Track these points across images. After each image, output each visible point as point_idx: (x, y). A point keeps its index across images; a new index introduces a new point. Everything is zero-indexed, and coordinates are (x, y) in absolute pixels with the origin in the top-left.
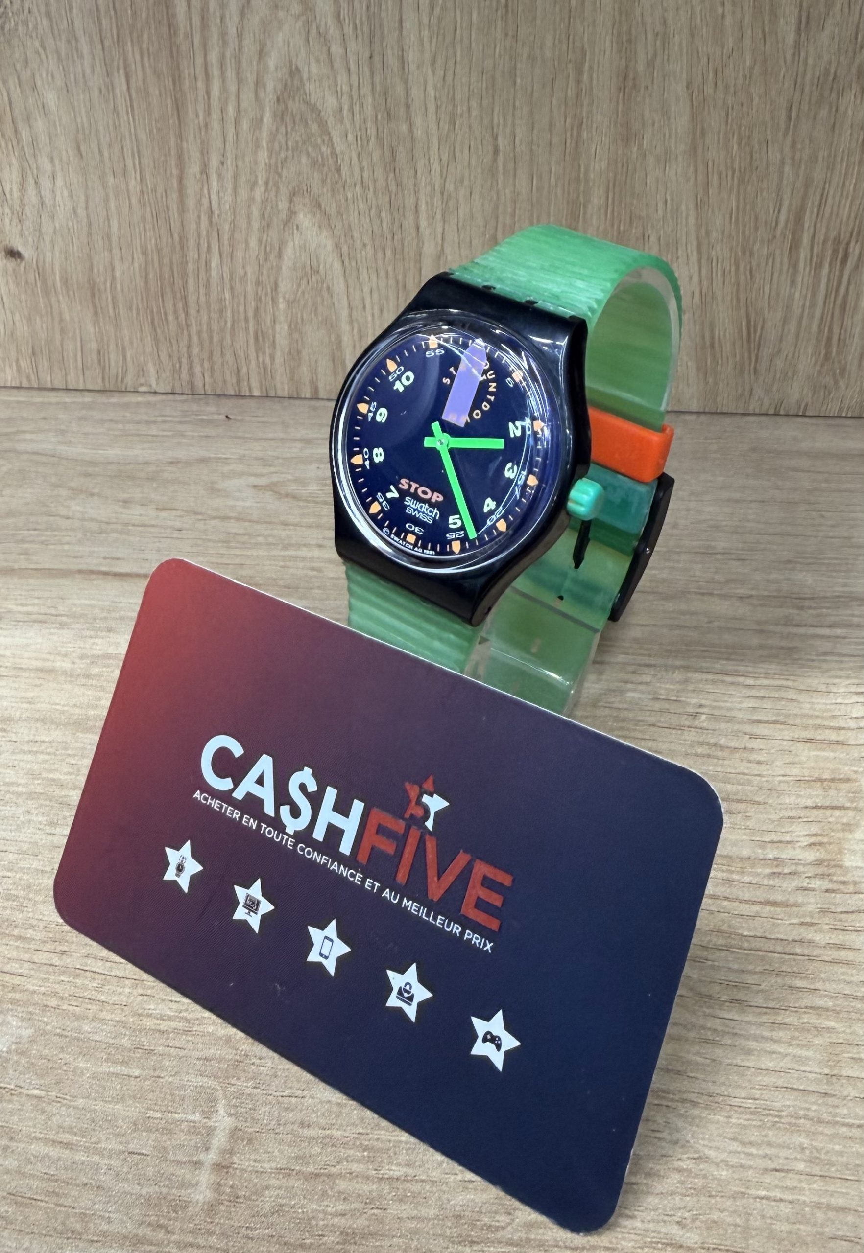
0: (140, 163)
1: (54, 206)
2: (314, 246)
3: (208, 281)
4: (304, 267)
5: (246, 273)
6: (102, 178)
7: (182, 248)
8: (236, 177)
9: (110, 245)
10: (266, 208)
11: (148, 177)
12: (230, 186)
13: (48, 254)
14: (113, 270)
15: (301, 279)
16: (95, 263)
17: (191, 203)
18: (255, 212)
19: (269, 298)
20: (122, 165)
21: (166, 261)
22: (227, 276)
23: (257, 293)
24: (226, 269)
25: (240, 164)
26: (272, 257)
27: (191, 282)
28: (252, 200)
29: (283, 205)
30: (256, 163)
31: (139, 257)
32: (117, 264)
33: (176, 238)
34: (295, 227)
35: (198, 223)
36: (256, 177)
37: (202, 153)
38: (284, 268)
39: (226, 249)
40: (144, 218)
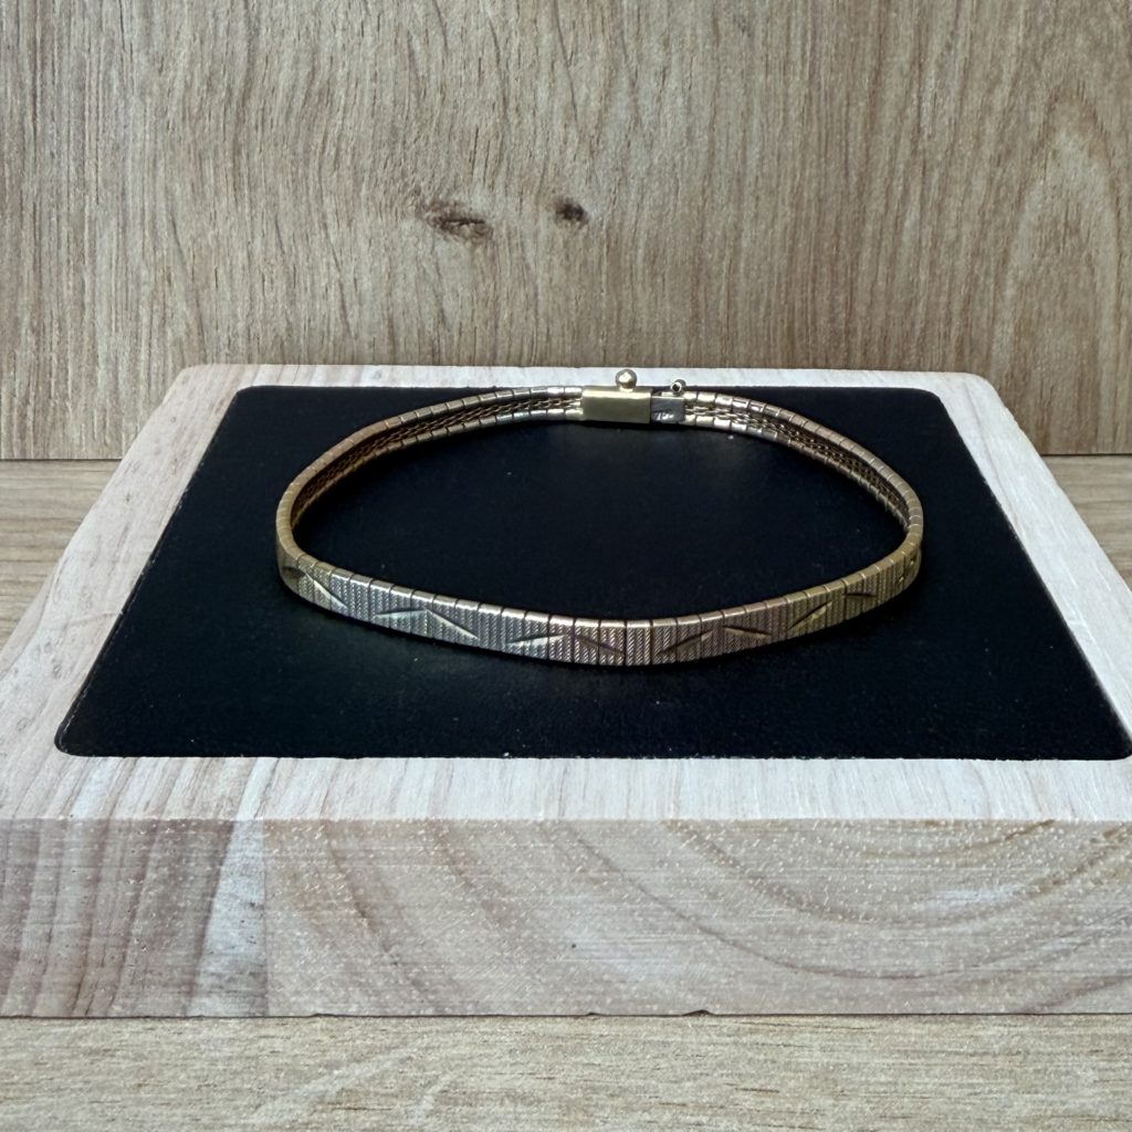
0: (813, 49)
1: (656, 125)
2: (1075, 186)
3: (895, 253)
4: (1055, 222)
5: (958, 237)
6: (746, 74)
7: (860, 194)
8: (967, 71)
9: (741, 191)
10: (1008, 122)
11: (822, 72)
12: (955, 86)
13: (632, 212)
14: (738, 238)
15: (1047, 245)
16: (708, 225)
17: (888, 115)
18: (990, 129)
19: (991, 281)
20: (782, 53)
21: (831, 218)
22: (927, 243)
23: (972, 272)
24: (928, 230)
25: (978, 48)
26: (1006, 207)
27: (866, 254)
28: (987, 109)
29: (1036, 118)
30: (1003, 46)
31: (786, 214)
32: (746, 226)
33: (854, 178)
34: (1050, 154)
35: (894, 152)
36: (1001, 71)
37: (918, 31)
38: (1022, 226)
39: (934, 193)
40: (805, 145)
